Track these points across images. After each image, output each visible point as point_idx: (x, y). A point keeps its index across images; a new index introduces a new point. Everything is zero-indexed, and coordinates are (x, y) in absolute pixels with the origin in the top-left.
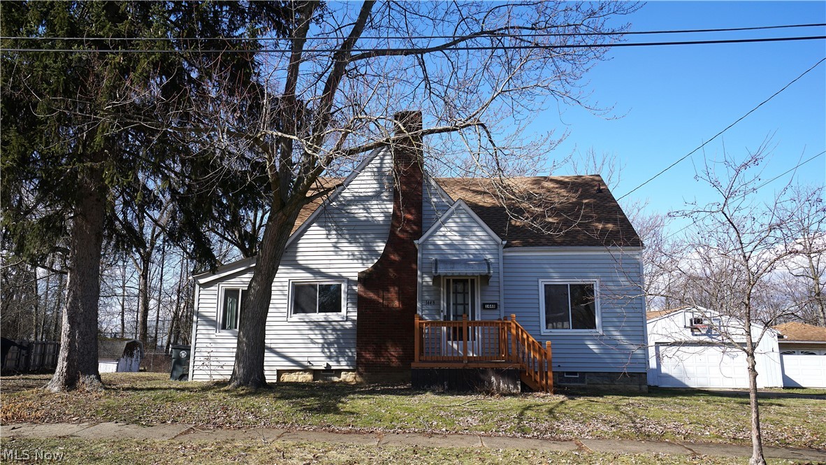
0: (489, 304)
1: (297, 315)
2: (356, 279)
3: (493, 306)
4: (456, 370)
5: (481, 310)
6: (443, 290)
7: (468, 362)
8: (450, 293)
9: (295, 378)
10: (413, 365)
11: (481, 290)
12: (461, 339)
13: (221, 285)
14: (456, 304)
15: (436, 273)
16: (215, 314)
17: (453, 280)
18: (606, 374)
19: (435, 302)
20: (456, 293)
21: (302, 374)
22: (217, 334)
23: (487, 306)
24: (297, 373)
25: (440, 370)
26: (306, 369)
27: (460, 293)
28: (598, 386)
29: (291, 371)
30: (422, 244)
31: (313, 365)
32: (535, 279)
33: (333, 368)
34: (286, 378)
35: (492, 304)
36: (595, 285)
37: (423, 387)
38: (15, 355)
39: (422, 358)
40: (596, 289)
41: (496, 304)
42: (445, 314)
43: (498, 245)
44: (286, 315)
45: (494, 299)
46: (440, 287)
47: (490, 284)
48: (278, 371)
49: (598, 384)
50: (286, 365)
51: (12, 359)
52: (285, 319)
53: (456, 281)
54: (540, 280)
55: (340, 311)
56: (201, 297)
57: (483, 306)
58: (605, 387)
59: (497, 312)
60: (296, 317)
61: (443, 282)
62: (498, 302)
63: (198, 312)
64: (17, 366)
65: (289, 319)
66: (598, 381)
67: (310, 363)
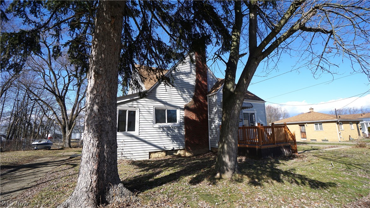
1: (157, 124)
2: (183, 107)
7: (277, 144)
9: (157, 155)
21: (161, 153)
24: (158, 153)
26: (163, 150)
29: (155, 152)
31: (166, 148)
33: (174, 149)
34: (153, 156)
40: (256, 114)
44: (152, 124)
48: (149, 152)
50: (153, 149)
52: (152, 126)
55: (176, 122)
60: (157, 125)
65: (154, 126)
67: (165, 147)
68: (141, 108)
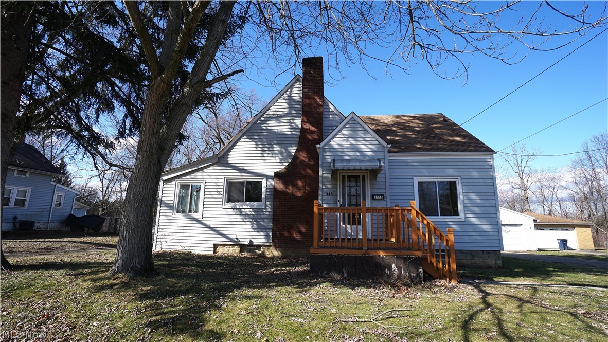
0: (378, 195)
1: (230, 203)
2: (273, 176)
3: (381, 197)
4: (356, 258)
5: (371, 200)
6: (340, 185)
7: (368, 249)
8: (345, 186)
9: (227, 250)
10: (312, 251)
11: (371, 184)
12: (354, 224)
13: (177, 181)
14: (350, 196)
15: (334, 167)
16: (172, 202)
17: (348, 176)
18: (468, 252)
19: (333, 194)
20: (350, 187)
21: (232, 247)
22: (174, 216)
23: (376, 197)
24: (228, 247)
25: (338, 257)
26: (236, 243)
27: (353, 187)
28: (462, 261)
29: (224, 245)
30: (323, 148)
31: (240, 241)
32: (411, 177)
33: (254, 244)
34: (221, 251)
35: (380, 195)
36: (457, 182)
37: (322, 274)
38: (108, 225)
39: (321, 244)
40: (459, 185)
41: (383, 195)
42: (341, 203)
43: (384, 148)
44: (221, 203)
45: (382, 192)
46: (337, 181)
47: (378, 179)
48: (214, 245)
49: (462, 259)
50: (220, 240)
51: (106, 226)
52: (220, 206)
53: (350, 177)
54: (415, 178)
55: (261, 201)
56: (164, 189)
57: (373, 197)
58: (468, 262)
59: (384, 202)
60: (229, 205)
61: (340, 178)
62: (384, 194)
63: (161, 200)
64: (109, 230)
65: (224, 207)
66: (462, 257)
67: (238, 240)
68: (207, 181)
